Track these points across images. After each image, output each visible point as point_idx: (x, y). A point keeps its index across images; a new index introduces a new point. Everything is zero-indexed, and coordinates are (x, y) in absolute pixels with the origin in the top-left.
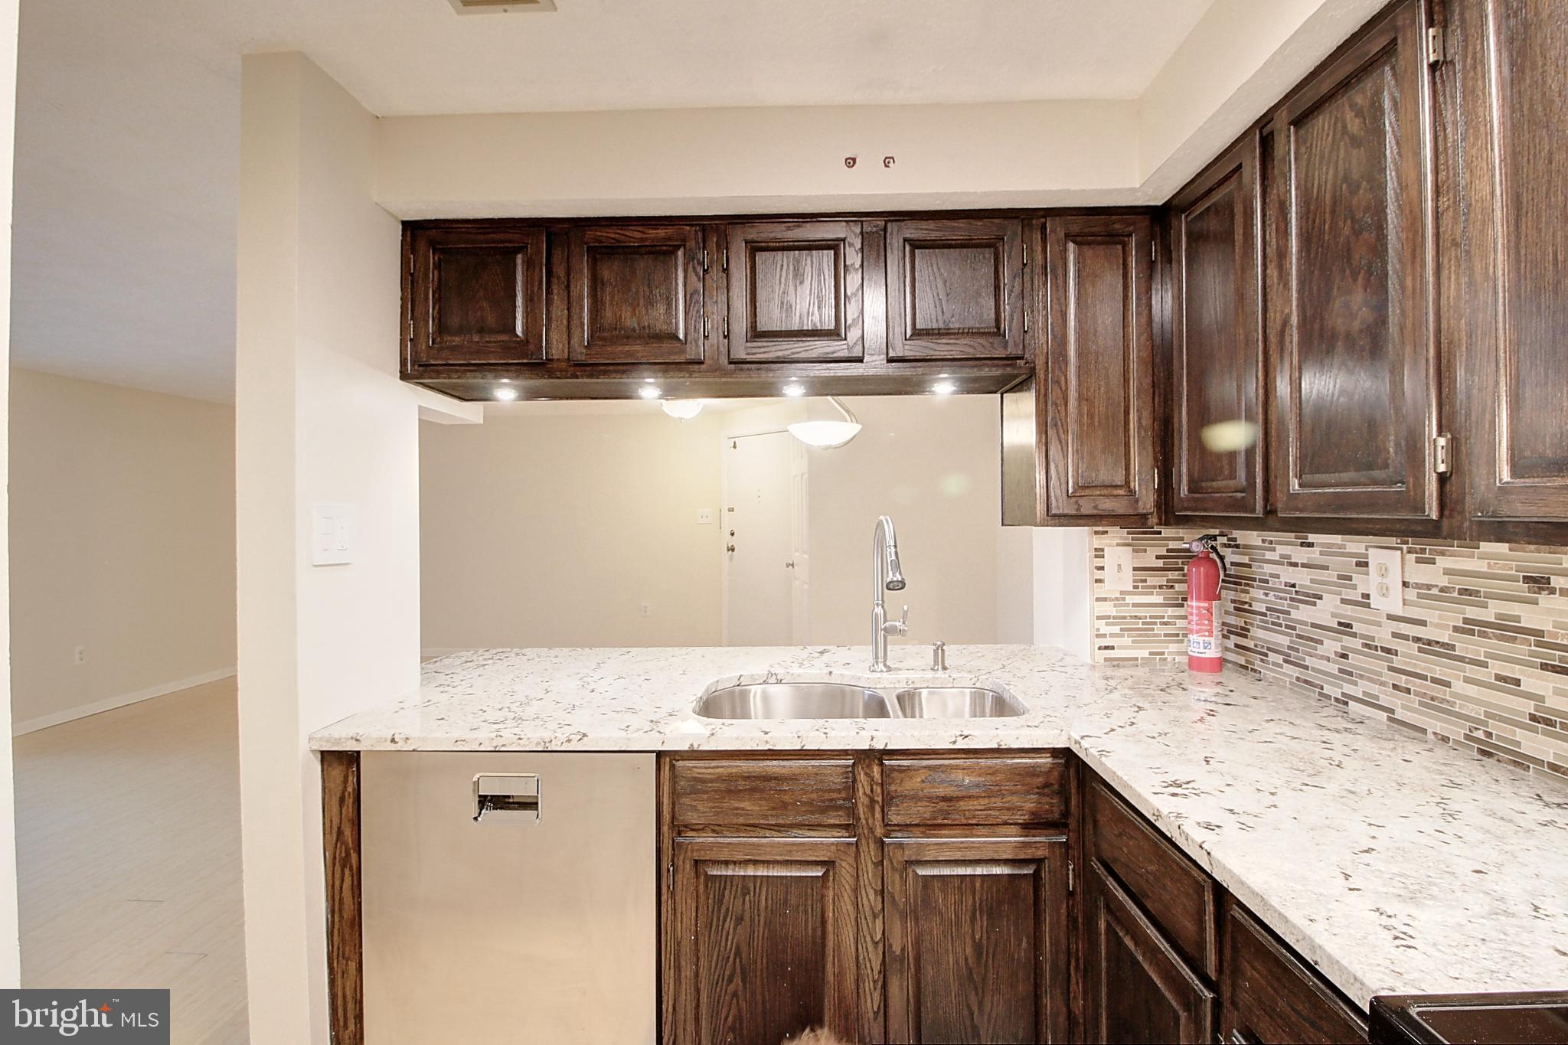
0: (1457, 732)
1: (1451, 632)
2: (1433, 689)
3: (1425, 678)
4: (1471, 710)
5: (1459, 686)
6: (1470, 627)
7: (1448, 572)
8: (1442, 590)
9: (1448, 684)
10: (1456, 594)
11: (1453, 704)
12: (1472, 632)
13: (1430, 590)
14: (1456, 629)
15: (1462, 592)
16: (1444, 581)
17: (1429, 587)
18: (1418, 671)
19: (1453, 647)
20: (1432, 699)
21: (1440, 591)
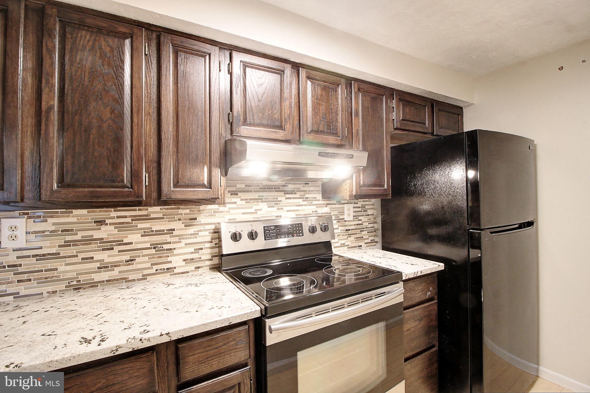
0: (62, 286)
1: (57, 248)
2: (46, 274)
3: (42, 271)
4: (69, 275)
5: (62, 268)
6: (67, 244)
7: (54, 224)
8: (51, 232)
9: (56, 269)
10: (60, 232)
11: (59, 276)
12: (70, 246)
13: (44, 233)
14: (60, 246)
15: (62, 231)
16: (53, 228)
17: (43, 232)
18: (37, 269)
19: (59, 254)
20: (46, 278)
21: (50, 233)
